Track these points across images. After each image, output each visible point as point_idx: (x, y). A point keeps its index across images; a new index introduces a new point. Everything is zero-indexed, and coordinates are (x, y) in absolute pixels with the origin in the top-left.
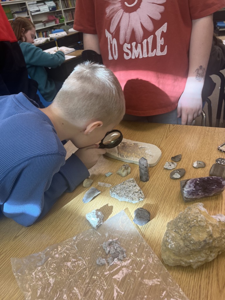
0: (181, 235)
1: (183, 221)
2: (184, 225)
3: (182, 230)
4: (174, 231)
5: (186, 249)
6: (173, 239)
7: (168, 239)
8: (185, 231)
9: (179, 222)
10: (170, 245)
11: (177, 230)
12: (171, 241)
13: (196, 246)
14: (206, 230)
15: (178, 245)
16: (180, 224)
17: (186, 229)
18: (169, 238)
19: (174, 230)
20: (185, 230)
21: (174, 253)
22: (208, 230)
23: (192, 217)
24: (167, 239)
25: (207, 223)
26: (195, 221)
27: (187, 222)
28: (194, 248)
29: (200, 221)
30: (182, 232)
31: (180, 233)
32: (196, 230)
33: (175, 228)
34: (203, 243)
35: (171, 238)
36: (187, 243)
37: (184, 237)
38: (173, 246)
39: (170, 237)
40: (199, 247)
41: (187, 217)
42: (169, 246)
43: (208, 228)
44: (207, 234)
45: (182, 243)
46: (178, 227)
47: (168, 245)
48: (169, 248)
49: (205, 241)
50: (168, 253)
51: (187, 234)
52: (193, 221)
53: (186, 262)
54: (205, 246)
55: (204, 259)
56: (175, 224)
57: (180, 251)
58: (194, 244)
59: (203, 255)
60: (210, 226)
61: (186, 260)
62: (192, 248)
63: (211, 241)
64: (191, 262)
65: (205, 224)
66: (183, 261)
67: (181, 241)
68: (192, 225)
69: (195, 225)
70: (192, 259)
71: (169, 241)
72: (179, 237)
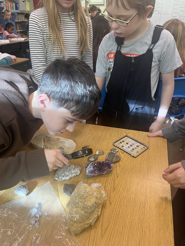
1: (79, 197)
2: (80, 200)
3: (80, 203)
5: (86, 215)
6: (76, 213)
7: (73, 215)
9: (75, 200)
10: (75, 218)
11: (76, 206)
12: (75, 215)
13: (92, 209)
15: (81, 215)
16: (77, 200)
17: (82, 201)
18: (73, 214)
19: (74, 207)
20: (82, 203)
21: (79, 222)
22: (94, 195)
23: (83, 192)
25: (93, 191)
26: (86, 193)
27: (82, 197)
28: (91, 211)
29: (88, 192)
30: (81, 205)
31: (80, 206)
32: (88, 198)
33: (74, 205)
34: (94, 204)
35: (74, 213)
36: (86, 210)
37: (83, 207)
38: (78, 217)
42: (75, 219)
43: (94, 194)
44: (94, 198)
45: (83, 212)
46: (76, 203)
47: (74, 219)
48: (75, 220)
49: (95, 203)
50: (75, 225)
51: (84, 204)
52: (85, 194)
53: (88, 224)
54: (96, 206)
55: (97, 215)
56: (73, 202)
57: (83, 218)
58: (90, 208)
59: (96, 212)
60: (94, 192)
61: (87, 222)
62: (89, 212)
63: (98, 201)
64: (91, 222)
65: (92, 193)
66: (86, 224)
67: (82, 211)
68: (85, 196)
69: (87, 196)
70: (91, 220)
71: (74, 215)
72: (79, 209)
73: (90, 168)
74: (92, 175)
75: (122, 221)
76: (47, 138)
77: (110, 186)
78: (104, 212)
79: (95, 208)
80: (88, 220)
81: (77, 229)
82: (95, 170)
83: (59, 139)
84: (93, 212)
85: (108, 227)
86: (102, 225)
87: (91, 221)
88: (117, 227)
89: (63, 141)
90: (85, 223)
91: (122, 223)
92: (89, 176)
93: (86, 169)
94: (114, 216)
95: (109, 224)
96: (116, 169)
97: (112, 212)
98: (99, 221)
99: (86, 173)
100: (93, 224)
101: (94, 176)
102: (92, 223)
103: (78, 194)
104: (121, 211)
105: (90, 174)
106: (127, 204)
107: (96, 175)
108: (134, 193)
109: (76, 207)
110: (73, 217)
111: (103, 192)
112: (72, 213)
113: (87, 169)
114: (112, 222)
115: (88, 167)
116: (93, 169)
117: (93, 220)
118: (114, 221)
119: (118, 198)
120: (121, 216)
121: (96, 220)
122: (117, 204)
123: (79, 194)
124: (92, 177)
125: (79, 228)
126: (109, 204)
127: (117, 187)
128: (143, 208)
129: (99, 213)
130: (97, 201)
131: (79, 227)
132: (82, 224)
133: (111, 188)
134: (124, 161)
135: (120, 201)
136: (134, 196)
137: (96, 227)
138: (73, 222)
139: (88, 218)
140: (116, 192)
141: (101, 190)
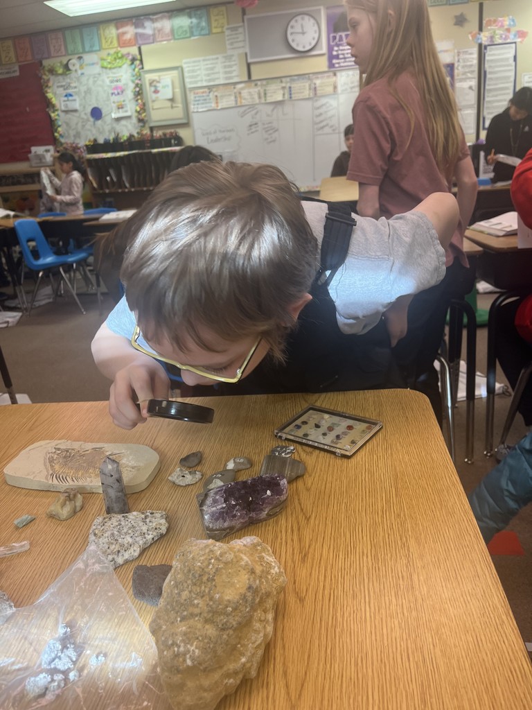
0: (201, 614)
1: (189, 582)
2: (194, 588)
3: (196, 602)
4: (181, 621)
5: (225, 636)
6: (188, 638)
7: (176, 649)
8: (204, 598)
9: (179, 594)
10: (188, 656)
11: (185, 613)
12: (185, 646)
13: (241, 612)
14: (241, 566)
15: (206, 641)
16: (185, 594)
17: (204, 591)
18: (177, 645)
19: (179, 619)
20: (202, 597)
21: (205, 670)
22: (243, 563)
23: (202, 558)
24: (174, 651)
25: (235, 553)
26: (213, 561)
27: (200, 576)
28: (240, 620)
29: (221, 555)
30: (200, 606)
31: (197, 611)
32: (224, 576)
33: (177, 613)
34: (249, 594)
35: (183, 641)
36: (221, 620)
37: (209, 612)
38: (197, 651)
39: (179, 639)
40: (246, 607)
41: (191, 567)
42: (189, 662)
43: (242, 559)
44: (245, 572)
45: (211, 631)
46: (182, 604)
47: (185, 660)
48: (188, 666)
49: (250, 588)
50: (190, 684)
51: (211, 599)
52: (210, 563)
53: (236, 673)
54: (254, 599)
55: (262, 634)
56: (172, 605)
57: (215, 652)
58: (235, 609)
59: (257, 625)
60: (242, 555)
61: (232, 666)
62: (234, 623)
63: (258, 582)
64: (244, 665)
65: (232, 556)
66: (228, 675)
67: (207, 627)
68: (212, 573)
69: (217, 569)
70: (243, 654)
71: (182, 649)
72: (197, 623)
73: (215, 501)
74: (226, 525)
75: (351, 644)
76: (59, 452)
77: (288, 551)
78: (283, 631)
79: (253, 609)
80: (232, 657)
81: (201, 699)
82: (231, 508)
83: (101, 448)
84: (245, 624)
85: (306, 673)
86: (285, 673)
87: (246, 659)
88: (337, 666)
89: (115, 452)
90: (225, 668)
91: (351, 650)
92: (217, 530)
93: (201, 510)
94: (320, 634)
95: (310, 663)
96: (299, 500)
97: (310, 626)
98: (272, 662)
99: (203, 524)
100: (254, 673)
101: (231, 528)
102: (250, 668)
103: (185, 571)
104: (338, 615)
105: (219, 524)
106: (353, 591)
107: (237, 523)
108: (369, 554)
109: (183, 619)
110: (177, 656)
111: (271, 559)
112: (172, 645)
113: (205, 508)
114: (317, 654)
115: (209, 501)
116: (224, 505)
117: (253, 655)
118: (323, 649)
119: (322, 578)
120: (342, 630)
121: (260, 652)
122: (321, 598)
123: (189, 571)
124: (224, 533)
125: (205, 694)
126: (296, 601)
127: (313, 547)
128: (408, 591)
129: (270, 629)
130: (255, 581)
131: (205, 690)
132: (216, 676)
133: (293, 554)
134: (317, 475)
135: (331, 584)
136: (370, 563)
137: (267, 683)
138: (180, 676)
139: (233, 650)
140: (313, 562)
141: (263, 554)
